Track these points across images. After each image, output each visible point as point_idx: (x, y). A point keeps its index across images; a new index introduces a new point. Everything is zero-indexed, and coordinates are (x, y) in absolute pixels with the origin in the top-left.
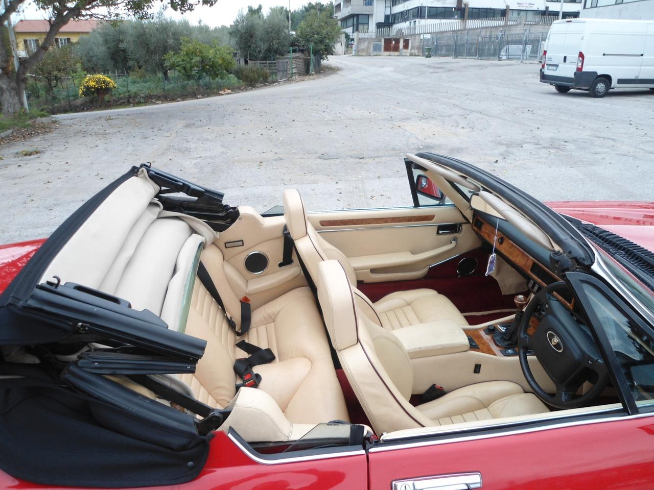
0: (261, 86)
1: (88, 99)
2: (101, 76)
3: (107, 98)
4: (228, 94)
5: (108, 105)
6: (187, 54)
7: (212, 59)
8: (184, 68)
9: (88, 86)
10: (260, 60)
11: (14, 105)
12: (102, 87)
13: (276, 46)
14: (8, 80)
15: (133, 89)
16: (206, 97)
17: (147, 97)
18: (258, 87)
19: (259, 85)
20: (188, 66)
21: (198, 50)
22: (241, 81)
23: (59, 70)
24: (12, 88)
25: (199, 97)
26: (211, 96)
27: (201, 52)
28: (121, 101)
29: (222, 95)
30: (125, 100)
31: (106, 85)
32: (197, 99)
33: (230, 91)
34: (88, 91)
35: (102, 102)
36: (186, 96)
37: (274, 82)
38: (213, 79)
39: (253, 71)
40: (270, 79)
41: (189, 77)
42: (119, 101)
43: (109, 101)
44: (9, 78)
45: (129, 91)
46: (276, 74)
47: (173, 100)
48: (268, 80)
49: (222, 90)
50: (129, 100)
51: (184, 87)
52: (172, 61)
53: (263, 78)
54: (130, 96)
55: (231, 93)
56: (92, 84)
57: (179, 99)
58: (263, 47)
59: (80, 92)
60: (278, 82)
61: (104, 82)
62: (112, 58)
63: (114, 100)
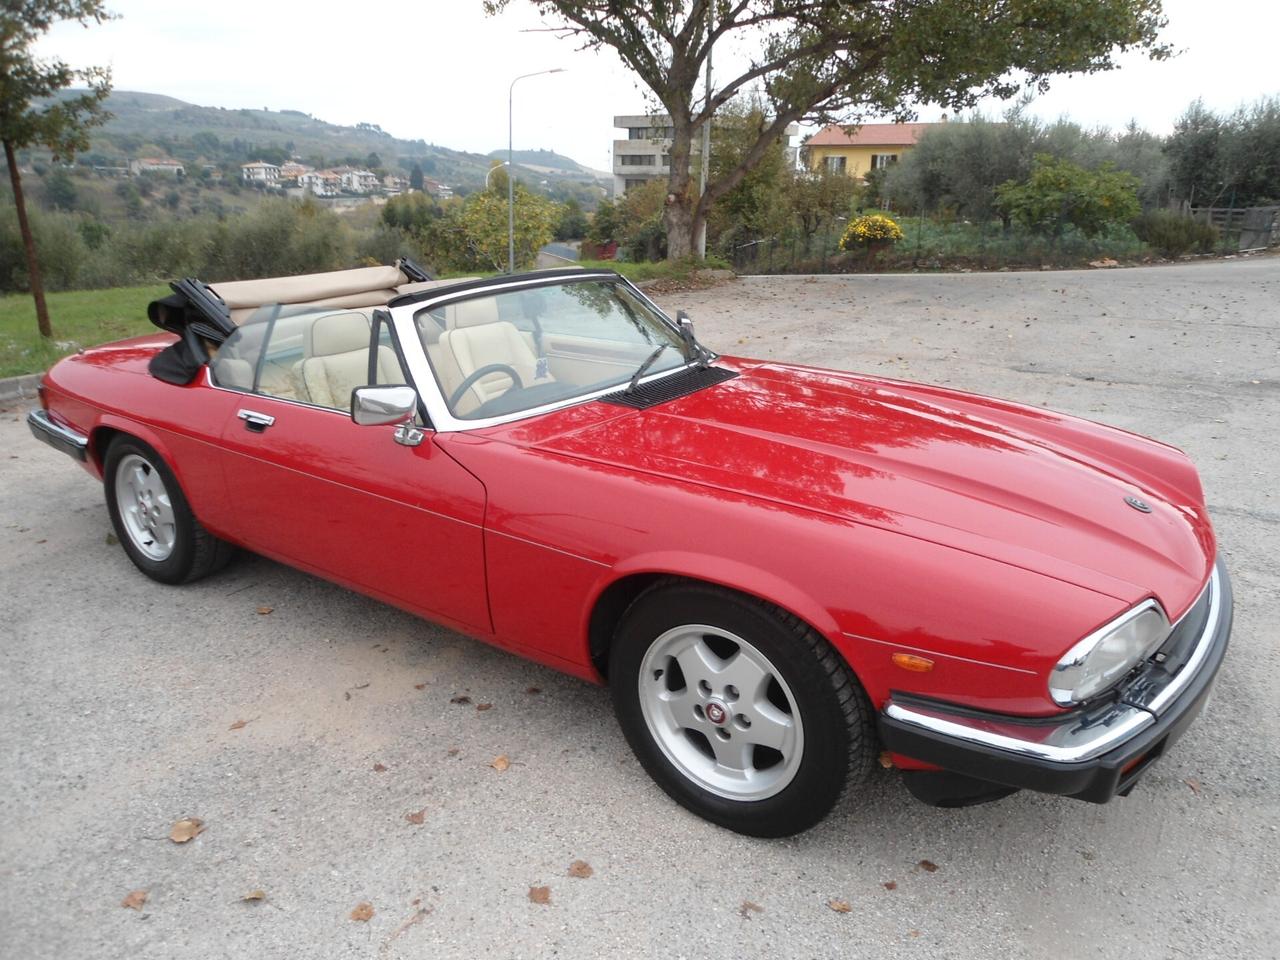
0: (1193, 259)
1: (850, 254)
2: (878, 218)
3: (880, 255)
4: (1110, 267)
5: (880, 268)
6: (1040, 186)
7: (1087, 198)
8: (1029, 213)
9: (854, 233)
10: (1214, 206)
12: (875, 236)
13: (1262, 177)
15: (929, 242)
16: (1060, 269)
17: (948, 259)
18: (1183, 260)
19: (1188, 257)
20: (1036, 208)
21: (1063, 179)
22: (1145, 244)
23: (822, 205)
25: (1044, 267)
26: (1071, 269)
27: (1068, 183)
28: (903, 262)
29: (1096, 268)
30: (911, 262)
31: (885, 233)
32: (1041, 270)
33: (1114, 263)
34: (853, 242)
35: (871, 263)
36: (1021, 263)
37: (1226, 252)
38: (1089, 236)
39: (1177, 227)
40: (1219, 245)
41: (1036, 229)
42: (898, 262)
43: (881, 262)
45: (920, 247)
46: (1238, 236)
47: (994, 269)
48: (1215, 248)
49: (1097, 260)
50: (919, 261)
51: (1022, 247)
52: (1006, 197)
53: (1201, 242)
54: (918, 256)
55: (1115, 267)
56: (861, 229)
57: (1006, 268)
58: (1228, 179)
59: (841, 242)
60: (1237, 253)
61: (882, 227)
63: (891, 260)
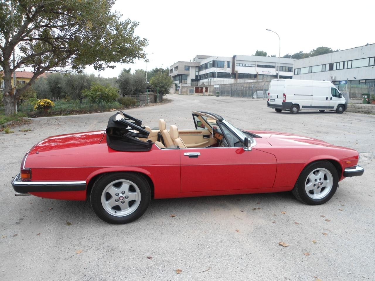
0: (132, 108)
1: (38, 111)
2: (47, 100)
3: (49, 111)
4: (115, 111)
5: (49, 115)
6: (94, 91)
7: (107, 93)
8: (92, 97)
9: (40, 105)
10: (131, 95)
11: (12, 110)
12: (47, 105)
13: (140, 88)
14: (11, 98)
15: (63, 107)
16: (102, 112)
17: (71, 111)
18: (130, 108)
19: (131, 107)
20: (94, 96)
21: (100, 89)
22: (121, 105)
23: (24, 96)
24: (12, 102)
25: (99, 112)
26: (105, 112)
27: (101, 90)
28: (57, 113)
29: (111, 111)
30: (59, 113)
31: (50, 104)
32: (98, 113)
33: (115, 110)
34: (39, 107)
35: (46, 113)
36: (92, 111)
37: (138, 106)
38: (107, 103)
39: (128, 100)
40: (136, 104)
41: (94, 102)
42: (55, 113)
43: (50, 113)
44: (11, 97)
45: (61, 108)
46: (139, 102)
47: (85, 113)
48: (135, 105)
49: (111, 109)
50: (61, 112)
51: (91, 107)
52: (86, 94)
53: (133, 104)
54: (61, 111)
55: (116, 111)
56: (42, 103)
57: (88, 113)
58: (133, 89)
59: (35, 108)
60: (140, 106)
61: (49, 103)
62: (51, 92)
63: (53, 112)
